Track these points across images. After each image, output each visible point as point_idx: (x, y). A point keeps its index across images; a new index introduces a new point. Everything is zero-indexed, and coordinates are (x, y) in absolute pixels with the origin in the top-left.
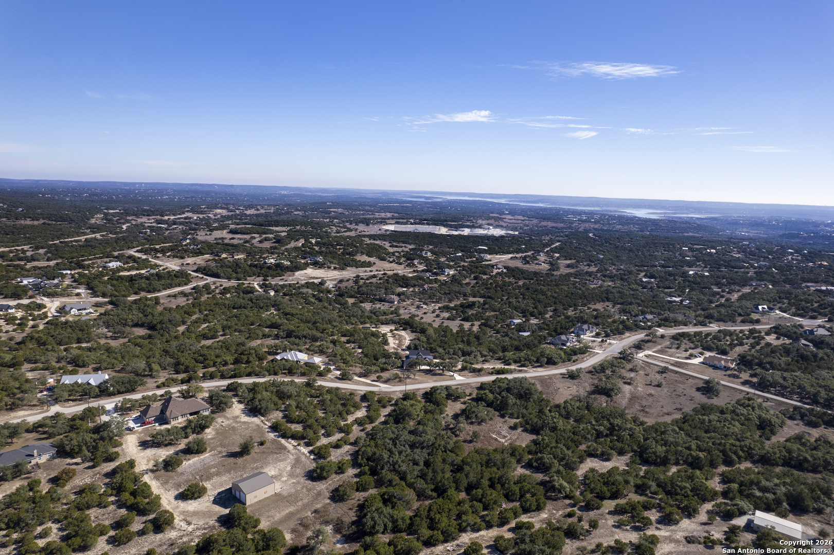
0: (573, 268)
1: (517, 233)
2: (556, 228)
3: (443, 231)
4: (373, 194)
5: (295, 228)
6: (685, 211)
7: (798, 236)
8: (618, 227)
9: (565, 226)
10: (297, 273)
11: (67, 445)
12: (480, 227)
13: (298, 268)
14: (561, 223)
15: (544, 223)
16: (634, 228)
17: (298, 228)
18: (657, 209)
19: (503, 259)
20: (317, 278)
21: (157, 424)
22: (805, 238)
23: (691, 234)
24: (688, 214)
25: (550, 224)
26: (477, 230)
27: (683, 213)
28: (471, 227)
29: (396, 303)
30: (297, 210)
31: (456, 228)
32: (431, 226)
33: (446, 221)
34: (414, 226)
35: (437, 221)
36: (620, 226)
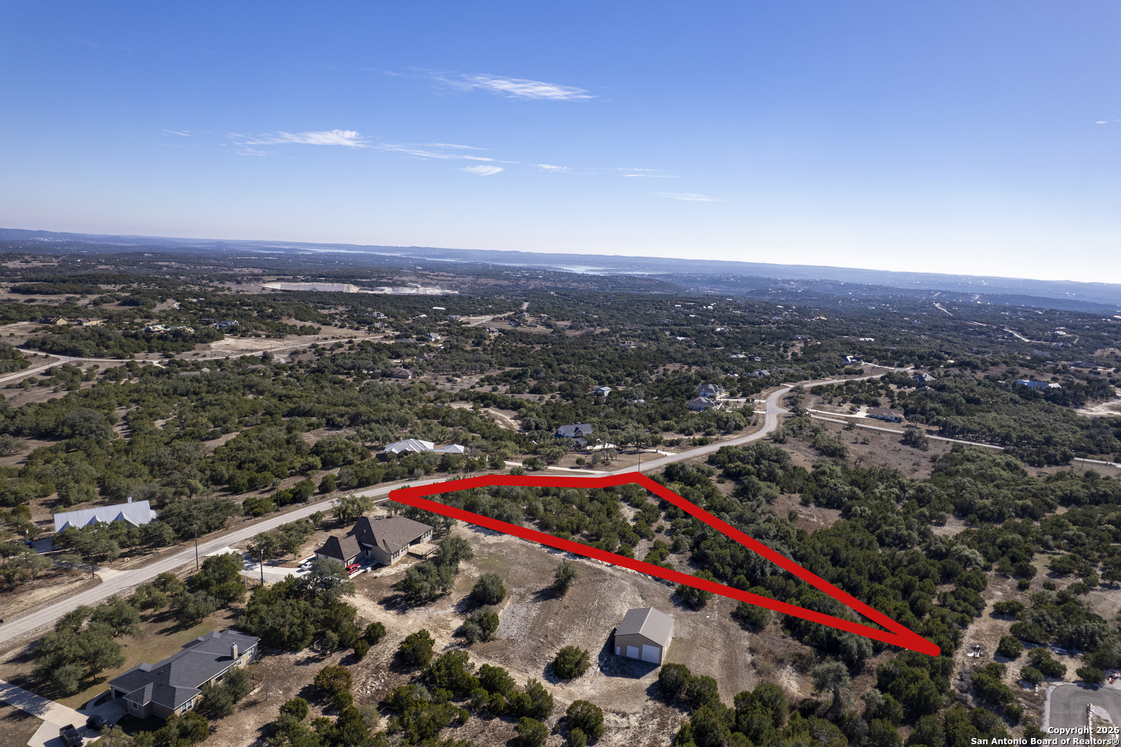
0: (578, 329)
1: (457, 292)
2: (500, 286)
3: (354, 289)
4: (201, 244)
5: (130, 287)
6: (628, 268)
7: (765, 292)
8: (573, 284)
9: (511, 284)
10: (214, 345)
11: (283, 626)
12: (404, 284)
13: (210, 337)
14: (504, 279)
15: (482, 281)
16: (594, 287)
17: (135, 285)
18: (594, 266)
19: (484, 321)
20: (256, 350)
21: (369, 569)
22: (774, 294)
23: (656, 292)
24: (632, 271)
25: (492, 282)
26: (400, 288)
27: (627, 270)
28: (393, 285)
29: (410, 377)
30: (101, 263)
31: (372, 286)
32: (335, 284)
33: (353, 277)
34: (310, 284)
35: (340, 277)
36: (575, 284)
